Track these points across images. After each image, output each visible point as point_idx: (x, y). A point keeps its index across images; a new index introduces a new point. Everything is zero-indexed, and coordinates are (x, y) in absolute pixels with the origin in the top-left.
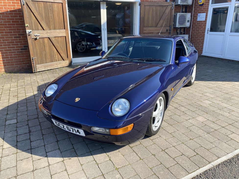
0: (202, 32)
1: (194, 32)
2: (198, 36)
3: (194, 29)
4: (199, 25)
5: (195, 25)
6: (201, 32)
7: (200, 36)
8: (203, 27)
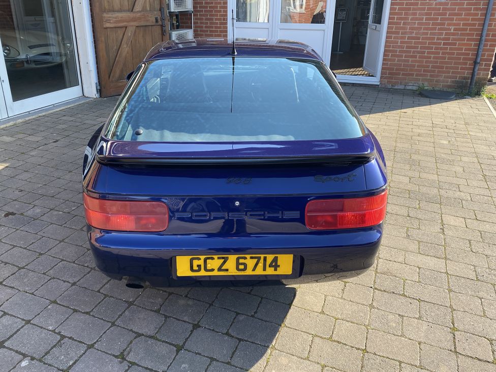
0: (221, 24)
1: (201, 23)
2: (211, 31)
3: (200, 15)
4: (210, 7)
5: (200, 7)
6: (217, 23)
7: (217, 31)
8: (220, 11)
